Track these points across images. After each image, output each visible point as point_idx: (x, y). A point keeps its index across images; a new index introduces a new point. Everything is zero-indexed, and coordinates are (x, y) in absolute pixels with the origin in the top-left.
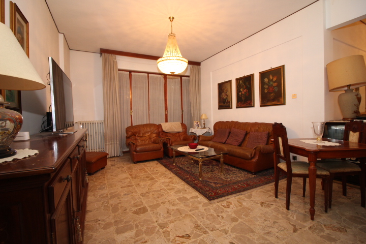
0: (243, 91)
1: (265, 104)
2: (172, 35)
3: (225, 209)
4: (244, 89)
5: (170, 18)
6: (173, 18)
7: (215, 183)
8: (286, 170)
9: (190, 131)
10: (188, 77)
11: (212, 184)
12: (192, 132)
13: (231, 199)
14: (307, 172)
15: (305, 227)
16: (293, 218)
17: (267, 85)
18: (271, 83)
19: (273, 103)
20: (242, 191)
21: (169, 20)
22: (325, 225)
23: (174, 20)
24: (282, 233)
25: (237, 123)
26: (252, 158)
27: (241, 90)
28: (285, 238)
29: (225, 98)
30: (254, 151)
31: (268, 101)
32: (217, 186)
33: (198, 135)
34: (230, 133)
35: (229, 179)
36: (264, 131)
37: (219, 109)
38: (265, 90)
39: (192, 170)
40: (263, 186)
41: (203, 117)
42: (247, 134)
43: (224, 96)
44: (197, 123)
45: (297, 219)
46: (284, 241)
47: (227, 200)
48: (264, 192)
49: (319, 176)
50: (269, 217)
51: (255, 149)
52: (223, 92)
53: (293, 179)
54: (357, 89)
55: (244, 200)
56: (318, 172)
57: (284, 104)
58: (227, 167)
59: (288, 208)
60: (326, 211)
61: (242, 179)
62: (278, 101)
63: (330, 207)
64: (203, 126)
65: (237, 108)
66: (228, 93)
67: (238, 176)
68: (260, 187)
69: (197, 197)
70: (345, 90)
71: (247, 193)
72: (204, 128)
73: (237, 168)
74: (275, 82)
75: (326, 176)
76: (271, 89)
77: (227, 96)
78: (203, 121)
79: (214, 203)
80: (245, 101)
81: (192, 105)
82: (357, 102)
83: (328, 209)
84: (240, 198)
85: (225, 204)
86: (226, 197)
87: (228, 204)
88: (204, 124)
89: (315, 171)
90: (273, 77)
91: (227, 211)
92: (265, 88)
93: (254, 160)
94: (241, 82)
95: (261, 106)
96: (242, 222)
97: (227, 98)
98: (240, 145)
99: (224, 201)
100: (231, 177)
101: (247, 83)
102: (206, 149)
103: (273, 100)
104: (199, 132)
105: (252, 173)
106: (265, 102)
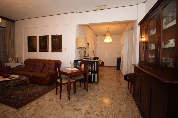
0: (43, 43)
1: (54, 51)
3: (28, 111)
4: (43, 42)
7: (23, 97)
8: (60, 82)
9: (6, 65)
10: (5, 28)
11: (20, 98)
12: (7, 66)
13: (32, 104)
14: (67, 82)
15: (66, 104)
16: (62, 102)
17: (55, 42)
18: (57, 42)
19: (57, 51)
20: (40, 97)
22: (73, 101)
24: (57, 111)
25: (39, 60)
26: (46, 78)
27: (42, 42)
28: (58, 114)
29: (32, 45)
30: (47, 75)
31: (55, 50)
32: (24, 98)
33: (12, 67)
34: (35, 65)
35: (33, 92)
36: (53, 64)
37: (28, 51)
38: (54, 44)
39: (6, 92)
40: (51, 91)
41: (17, 56)
42: (44, 65)
43: (31, 44)
44: (12, 59)
45: (64, 102)
46: (57, 115)
47: (29, 105)
48: (51, 94)
49: (72, 82)
50: (52, 106)
51: (48, 73)
52: (31, 42)
53: (63, 85)
54: (85, 49)
55: (40, 102)
56: (71, 81)
57: (62, 52)
58: (33, 85)
59: (61, 99)
60: (74, 95)
61: (41, 90)
62: (59, 50)
63: (76, 93)
64: (17, 61)
65: (39, 51)
66: (34, 43)
67: (39, 88)
68: (50, 92)
69: (8, 110)
70: (81, 49)
71: (42, 97)
72: (18, 62)
73: (38, 84)
74: (58, 41)
75: (74, 82)
76: (56, 45)
77: (34, 44)
78: (16, 58)
79: (21, 110)
80: (44, 48)
81: (7, 48)
82: (84, 53)
83: (75, 94)
84: (38, 101)
85: (28, 107)
86: (29, 104)
87: (30, 107)
88: (17, 60)
89: (70, 81)
90: (57, 39)
91: (29, 112)
92: (53, 44)
93: (47, 79)
94: (42, 38)
95: (52, 52)
96: (38, 114)
97: (33, 46)
98: (41, 72)
99: (28, 106)
100: (34, 90)
101: (45, 40)
102: (17, 76)
103: (57, 50)
104: (13, 65)
105: (46, 86)
106: (54, 50)
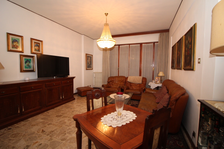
1: (185, 68)
2: (106, 24)
5: (105, 14)
6: (107, 14)
17: (187, 47)
18: (189, 45)
21: (105, 15)
23: (108, 15)
27: (178, 52)
38: (186, 53)
41: (161, 74)
43: (173, 58)
44: (158, 78)
57: (193, 69)
62: (190, 66)
72: (161, 83)
74: (190, 42)
80: (179, 63)
88: (161, 80)
106: (186, 65)
